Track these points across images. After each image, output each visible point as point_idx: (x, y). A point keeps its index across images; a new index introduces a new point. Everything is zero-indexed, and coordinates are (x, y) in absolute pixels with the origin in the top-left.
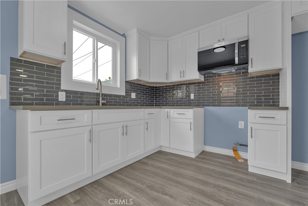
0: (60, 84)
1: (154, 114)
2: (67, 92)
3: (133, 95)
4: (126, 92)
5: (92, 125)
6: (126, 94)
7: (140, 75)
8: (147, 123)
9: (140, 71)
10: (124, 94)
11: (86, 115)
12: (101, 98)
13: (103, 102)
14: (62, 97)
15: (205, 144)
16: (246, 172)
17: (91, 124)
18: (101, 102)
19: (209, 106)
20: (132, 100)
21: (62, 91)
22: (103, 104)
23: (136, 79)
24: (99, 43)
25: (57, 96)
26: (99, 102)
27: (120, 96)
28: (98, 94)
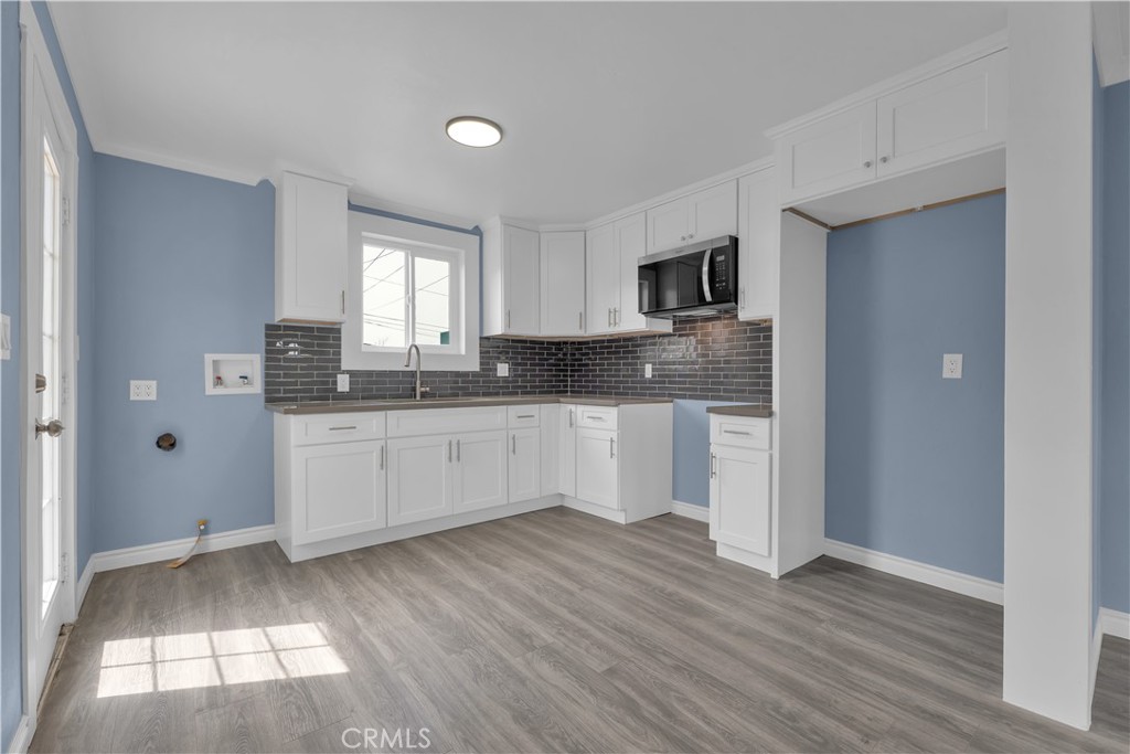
0: (339, 361)
1: (537, 417)
2: (352, 374)
3: (503, 370)
4: (481, 364)
5: (386, 439)
6: (482, 369)
7: (508, 324)
8: (514, 438)
9: (508, 315)
10: (477, 368)
11: (374, 422)
12: (418, 382)
13: (423, 389)
14: (343, 383)
15: (675, 497)
16: (709, 555)
17: (383, 436)
18: (419, 390)
19: (683, 397)
20: (498, 382)
21: (344, 372)
22: (423, 395)
23: (500, 333)
24: (417, 259)
25: (335, 383)
26: (414, 389)
27: (466, 374)
28: (413, 374)
